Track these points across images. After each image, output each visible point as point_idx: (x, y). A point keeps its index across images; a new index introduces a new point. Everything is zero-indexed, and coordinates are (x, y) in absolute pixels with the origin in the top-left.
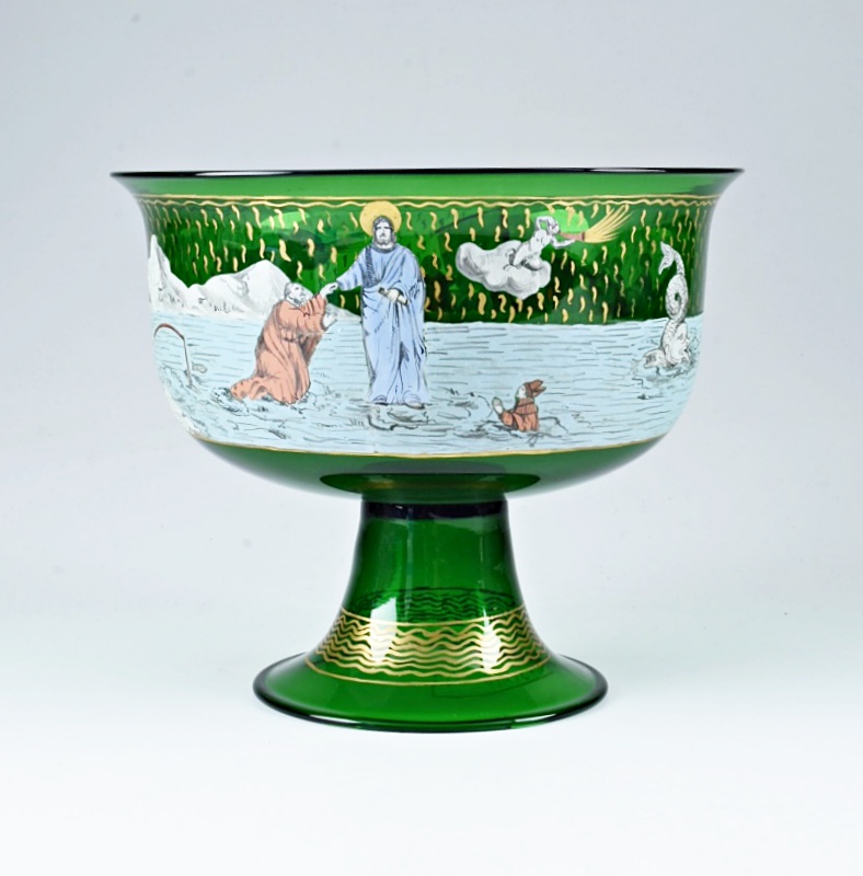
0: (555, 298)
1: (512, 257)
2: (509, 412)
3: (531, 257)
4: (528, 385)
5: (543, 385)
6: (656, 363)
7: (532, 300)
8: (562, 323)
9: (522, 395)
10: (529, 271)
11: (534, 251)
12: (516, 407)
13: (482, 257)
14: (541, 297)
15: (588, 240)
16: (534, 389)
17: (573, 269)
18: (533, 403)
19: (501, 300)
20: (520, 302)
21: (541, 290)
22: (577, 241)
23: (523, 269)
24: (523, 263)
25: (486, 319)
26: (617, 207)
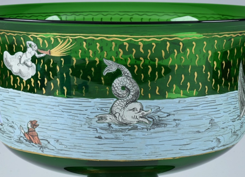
0: (39, 82)
1: (20, 59)
2: (27, 133)
3: (27, 61)
4: (31, 122)
5: (37, 123)
7: (29, 81)
8: (43, 94)
9: (30, 126)
11: (28, 58)
12: (29, 131)
14: (32, 80)
15: (52, 55)
17: (46, 68)
18: (35, 131)
19: (18, 80)
21: (32, 77)
22: (46, 55)
24: (24, 63)
26: (65, 40)
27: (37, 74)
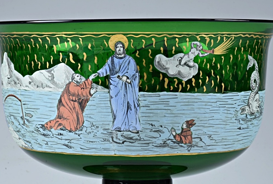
0: (200, 81)
1: (180, 61)
2: (178, 135)
3: (189, 61)
4: (187, 122)
5: (194, 122)
6: (246, 112)
7: (189, 81)
8: (204, 93)
9: (185, 126)
10: (188, 68)
11: (190, 58)
12: (182, 132)
13: (166, 61)
14: (193, 80)
15: (215, 53)
16: (190, 124)
17: (208, 67)
18: (190, 130)
19: (175, 81)
20: (184, 82)
21: (194, 77)
22: (210, 54)
23: (186, 67)
24: (185, 64)
25: (169, 90)
26: (229, 38)
27: (199, 73)
